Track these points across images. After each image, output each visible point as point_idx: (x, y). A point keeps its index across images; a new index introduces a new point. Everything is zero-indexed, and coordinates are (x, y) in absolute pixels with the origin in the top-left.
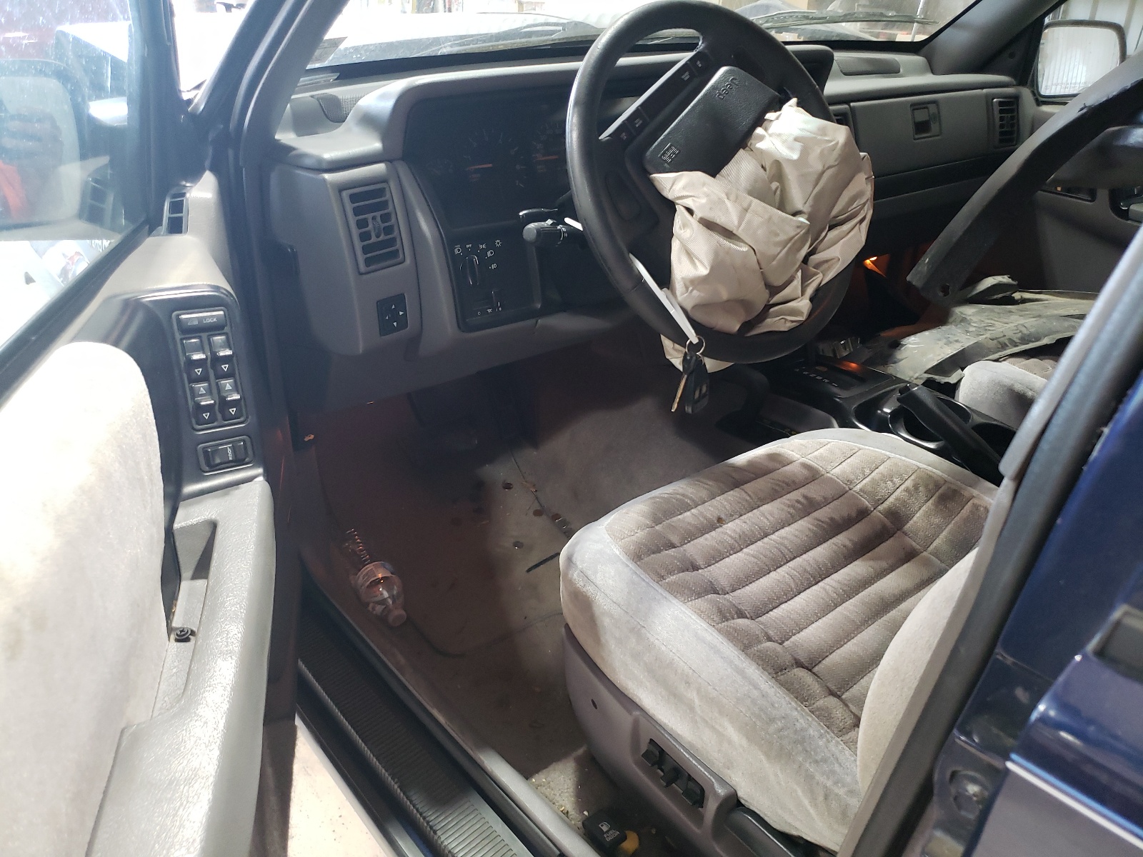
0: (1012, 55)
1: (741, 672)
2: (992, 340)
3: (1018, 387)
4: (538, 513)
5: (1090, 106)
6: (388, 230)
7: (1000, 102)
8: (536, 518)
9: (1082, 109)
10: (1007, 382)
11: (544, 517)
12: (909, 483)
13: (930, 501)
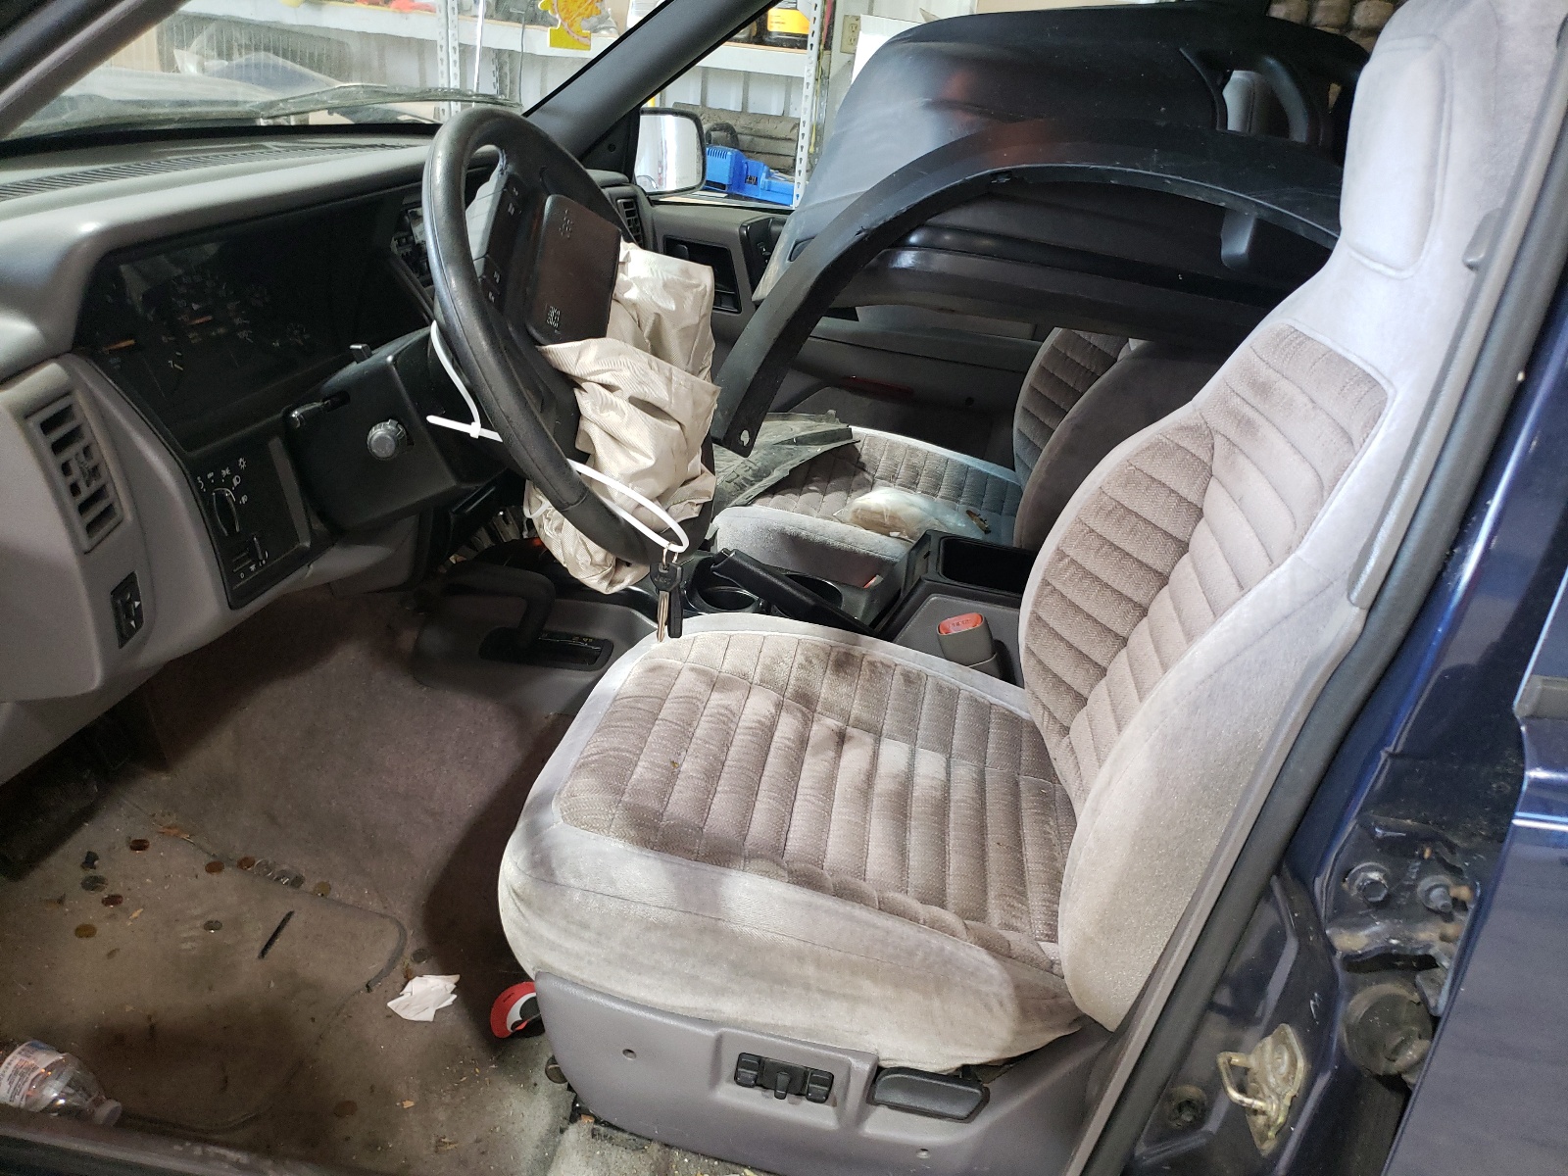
0: (611, 147)
1: (851, 918)
2: (729, 482)
3: (790, 529)
4: (214, 867)
5: (868, 230)
6: (94, 472)
7: (624, 203)
8: (215, 877)
9: (859, 233)
10: (775, 526)
11: (228, 869)
12: (800, 659)
13: (828, 672)
